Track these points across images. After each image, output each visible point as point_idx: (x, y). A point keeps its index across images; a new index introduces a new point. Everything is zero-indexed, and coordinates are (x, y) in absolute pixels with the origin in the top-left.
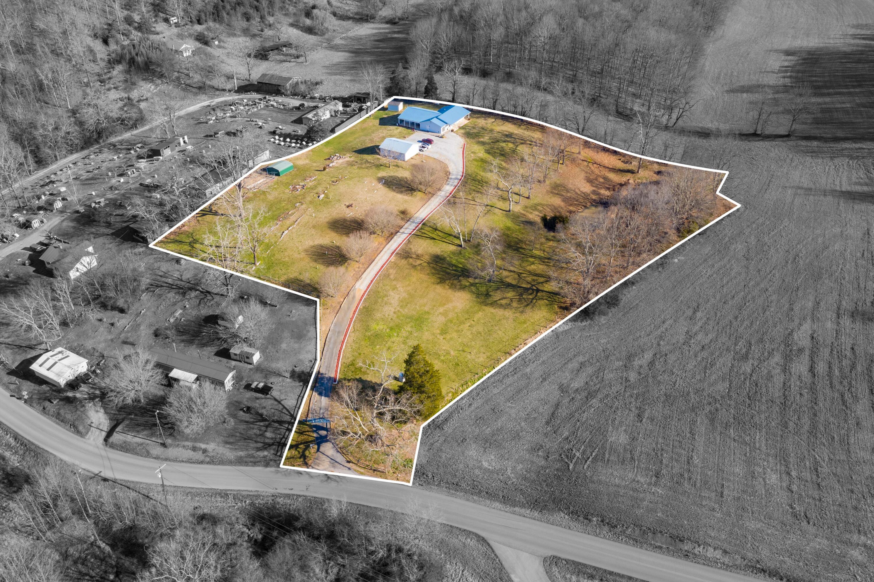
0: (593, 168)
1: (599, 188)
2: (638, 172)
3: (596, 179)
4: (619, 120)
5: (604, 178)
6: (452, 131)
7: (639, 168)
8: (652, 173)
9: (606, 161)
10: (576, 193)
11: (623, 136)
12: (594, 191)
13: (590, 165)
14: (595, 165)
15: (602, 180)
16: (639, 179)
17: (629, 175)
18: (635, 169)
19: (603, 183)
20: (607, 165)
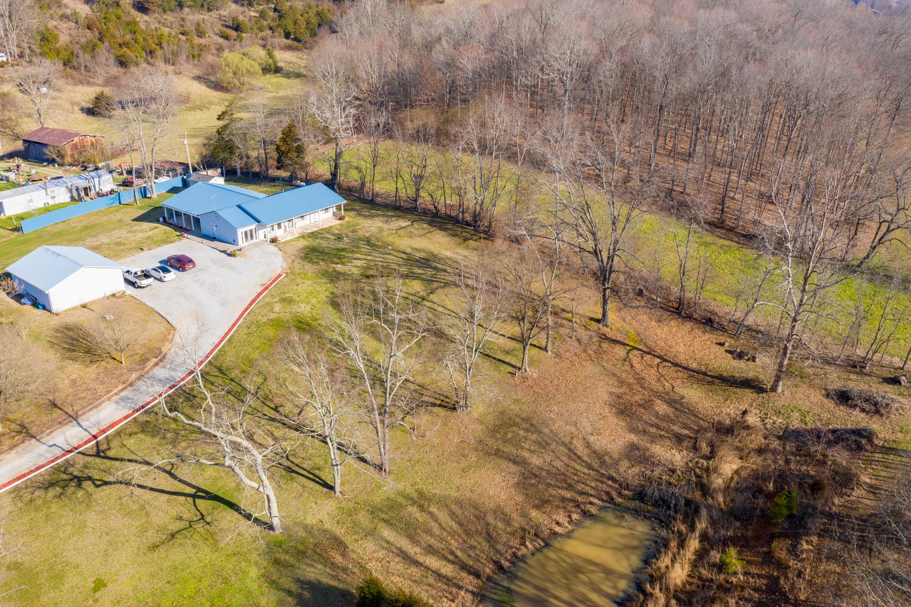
0: (638, 367)
1: (653, 439)
2: (774, 389)
3: (647, 405)
4: (727, 243)
5: (671, 402)
6: (274, 241)
7: (778, 379)
8: (817, 397)
9: (681, 349)
10: (573, 454)
11: (733, 280)
12: (633, 447)
13: (635, 357)
14: (648, 357)
15: (662, 408)
16: (778, 413)
17: (749, 395)
18: (767, 379)
19: (666, 418)
20: (682, 359)
